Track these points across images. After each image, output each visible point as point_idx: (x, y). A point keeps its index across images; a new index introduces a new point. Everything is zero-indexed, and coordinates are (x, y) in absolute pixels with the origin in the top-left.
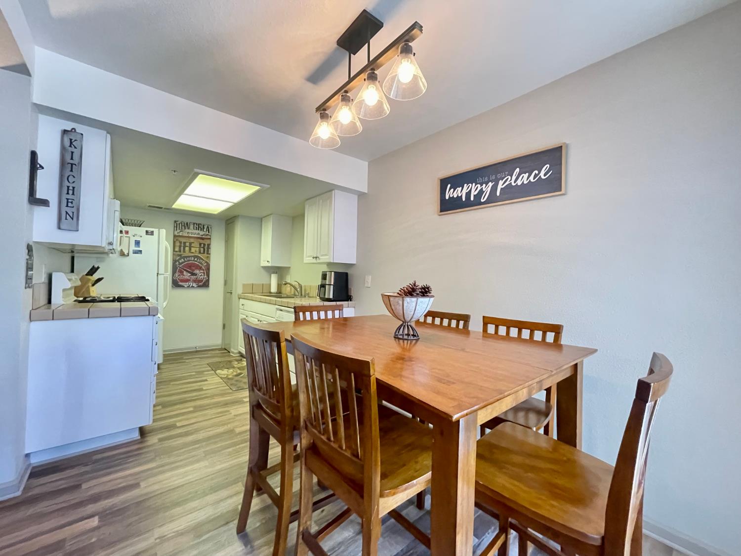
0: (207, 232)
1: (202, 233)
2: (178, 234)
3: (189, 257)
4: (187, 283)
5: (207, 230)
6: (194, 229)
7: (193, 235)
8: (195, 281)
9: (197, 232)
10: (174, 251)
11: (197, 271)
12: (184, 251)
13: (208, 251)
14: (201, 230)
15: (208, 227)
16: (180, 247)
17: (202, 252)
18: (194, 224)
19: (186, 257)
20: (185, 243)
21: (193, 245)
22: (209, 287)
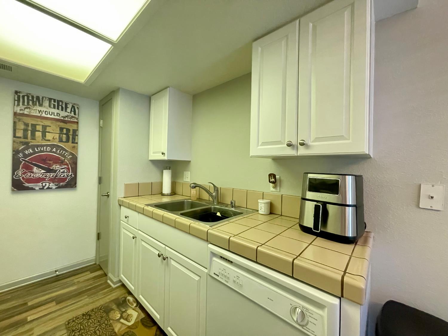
0: (73, 113)
1: (63, 114)
2: (21, 112)
3: (42, 146)
4: (40, 184)
5: (71, 111)
6: (50, 106)
7: (49, 116)
8: (52, 180)
9: (56, 111)
10: (14, 136)
11: (56, 167)
12: (33, 137)
13: (74, 139)
14: (62, 110)
15: (73, 107)
16: (25, 131)
17: (64, 139)
18: (50, 100)
19: (37, 146)
20: (34, 126)
21: (48, 129)
22: (76, 187)
